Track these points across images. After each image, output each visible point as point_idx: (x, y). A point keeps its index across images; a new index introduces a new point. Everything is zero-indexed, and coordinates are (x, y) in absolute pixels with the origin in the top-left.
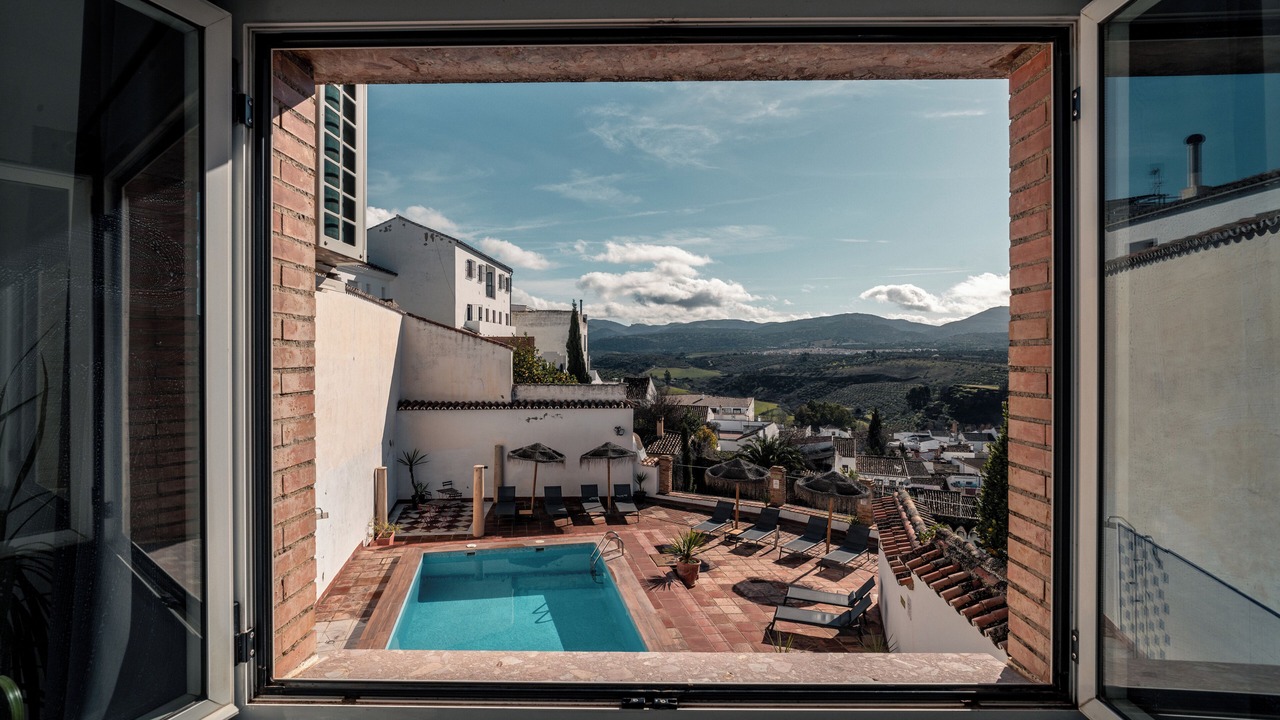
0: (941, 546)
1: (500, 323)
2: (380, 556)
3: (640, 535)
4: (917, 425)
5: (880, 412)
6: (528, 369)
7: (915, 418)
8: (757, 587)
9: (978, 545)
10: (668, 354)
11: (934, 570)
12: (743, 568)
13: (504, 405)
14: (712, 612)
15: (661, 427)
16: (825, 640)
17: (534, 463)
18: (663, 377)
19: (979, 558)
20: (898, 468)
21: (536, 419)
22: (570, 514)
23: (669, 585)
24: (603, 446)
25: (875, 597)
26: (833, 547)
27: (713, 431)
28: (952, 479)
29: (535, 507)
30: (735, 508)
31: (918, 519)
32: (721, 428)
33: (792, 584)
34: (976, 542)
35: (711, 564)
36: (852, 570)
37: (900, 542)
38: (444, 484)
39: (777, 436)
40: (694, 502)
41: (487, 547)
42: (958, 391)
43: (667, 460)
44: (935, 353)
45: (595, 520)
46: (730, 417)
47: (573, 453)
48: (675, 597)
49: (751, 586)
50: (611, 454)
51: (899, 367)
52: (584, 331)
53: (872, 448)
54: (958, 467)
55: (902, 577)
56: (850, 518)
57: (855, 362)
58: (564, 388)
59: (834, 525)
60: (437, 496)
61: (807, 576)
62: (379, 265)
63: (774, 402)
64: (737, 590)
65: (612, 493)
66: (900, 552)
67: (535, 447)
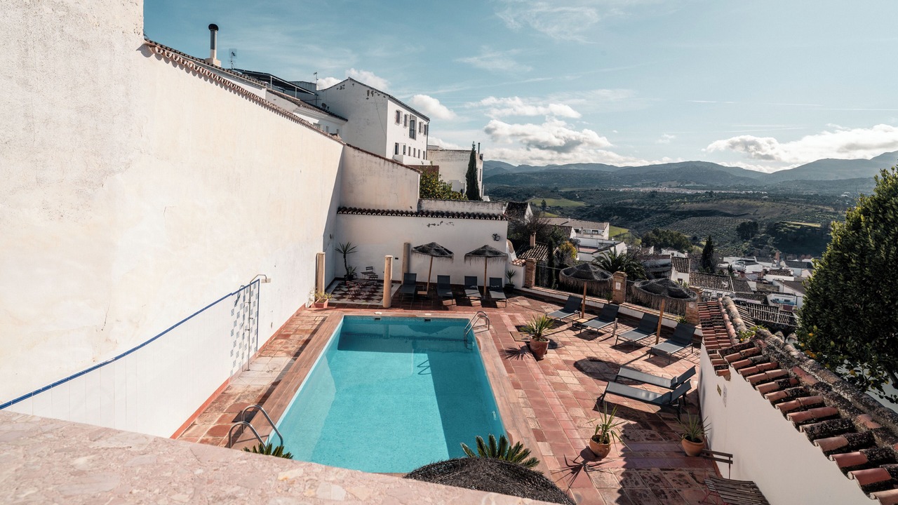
0: (760, 345)
1: (419, 157)
2: (315, 315)
3: (505, 317)
4: (745, 252)
5: (713, 240)
6: (432, 188)
7: (743, 246)
8: (594, 365)
9: (797, 347)
10: (546, 188)
11: (751, 365)
12: (585, 349)
13: (412, 214)
14: (555, 381)
15: (533, 240)
16: (648, 414)
17: (430, 257)
18: (540, 205)
19: (798, 359)
20: (726, 284)
21: (434, 225)
22: (454, 297)
23: (522, 356)
24: (482, 248)
25: (694, 383)
26: (662, 340)
27: (574, 246)
28: (771, 297)
29: (430, 290)
30: (582, 302)
31: (739, 320)
32: (581, 244)
33: (624, 366)
34: (795, 344)
35: (559, 343)
36: (677, 359)
37: (721, 338)
38: (367, 268)
39: (625, 252)
40: (551, 295)
41: (389, 315)
42: (783, 226)
43: (532, 262)
44: (765, 195)
45: (474, 302)
46: (589, 236)
47: (459, 252)
48: (526, 366)
49: (590, 364)
50: (488, 254)
51: (732, 205)
52: (479, 166)
53: (704, 268)
54: (778, 287)
55: (720, 368)
56: (678, 318)
57: (694, 200)
58: (456, 203)
59: (664, 322)
60: (361, 276)
61: (638, 360)
62: (336, 114)
63: (626, 228)
64: (578, 366)
65: (488, 284)
66: (720, 347)
67: (432, 245)
